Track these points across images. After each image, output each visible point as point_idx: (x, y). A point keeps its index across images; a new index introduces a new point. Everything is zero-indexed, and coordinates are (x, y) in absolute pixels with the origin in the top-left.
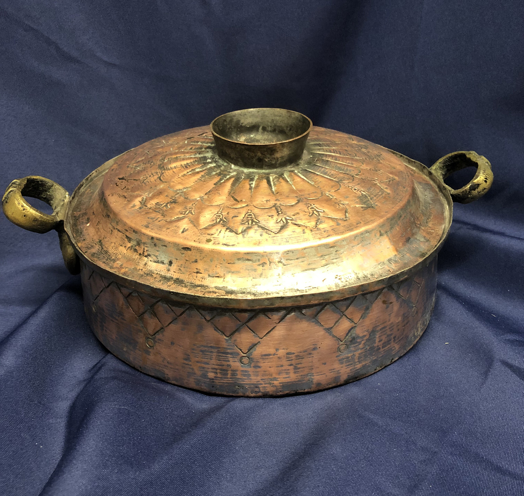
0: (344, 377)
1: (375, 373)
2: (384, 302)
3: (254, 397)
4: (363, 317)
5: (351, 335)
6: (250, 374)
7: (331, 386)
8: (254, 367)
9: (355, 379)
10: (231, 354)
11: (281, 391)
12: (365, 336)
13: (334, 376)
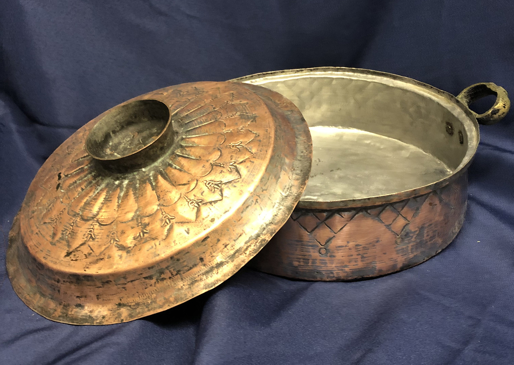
0: (400, 265)
1: (424, 262)
2: (430, 204)
3: (329, 281)
4: (414, 216)
5: (405, 231)
6: (326, 263)
7: (390, 272)
8: (330, 256)
9: (407, 267)
10: (312, 246)
11: (350, 276)
12: (416, 231)
13: (392, 264)
